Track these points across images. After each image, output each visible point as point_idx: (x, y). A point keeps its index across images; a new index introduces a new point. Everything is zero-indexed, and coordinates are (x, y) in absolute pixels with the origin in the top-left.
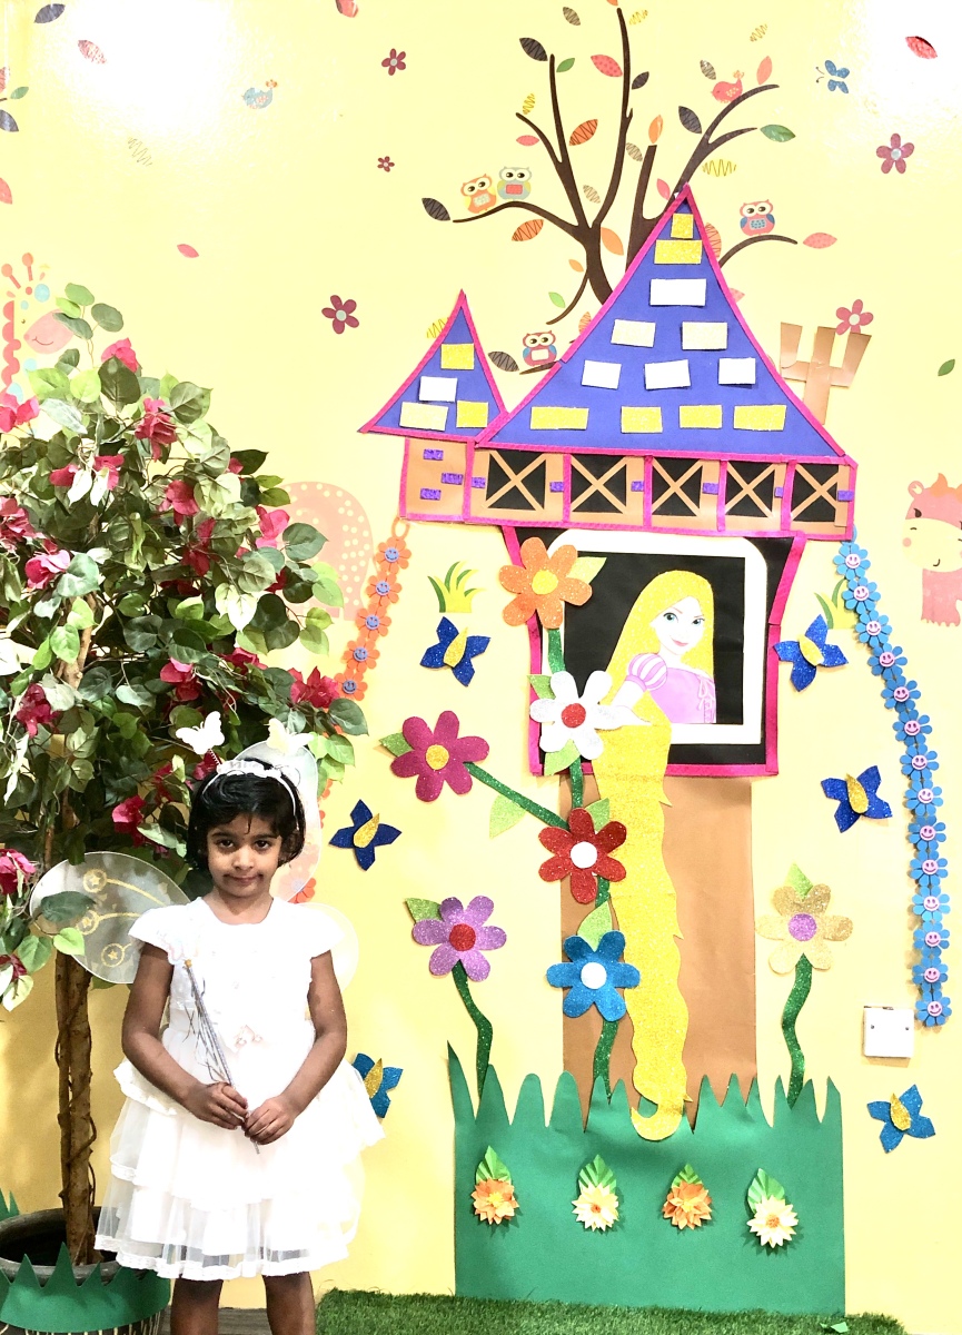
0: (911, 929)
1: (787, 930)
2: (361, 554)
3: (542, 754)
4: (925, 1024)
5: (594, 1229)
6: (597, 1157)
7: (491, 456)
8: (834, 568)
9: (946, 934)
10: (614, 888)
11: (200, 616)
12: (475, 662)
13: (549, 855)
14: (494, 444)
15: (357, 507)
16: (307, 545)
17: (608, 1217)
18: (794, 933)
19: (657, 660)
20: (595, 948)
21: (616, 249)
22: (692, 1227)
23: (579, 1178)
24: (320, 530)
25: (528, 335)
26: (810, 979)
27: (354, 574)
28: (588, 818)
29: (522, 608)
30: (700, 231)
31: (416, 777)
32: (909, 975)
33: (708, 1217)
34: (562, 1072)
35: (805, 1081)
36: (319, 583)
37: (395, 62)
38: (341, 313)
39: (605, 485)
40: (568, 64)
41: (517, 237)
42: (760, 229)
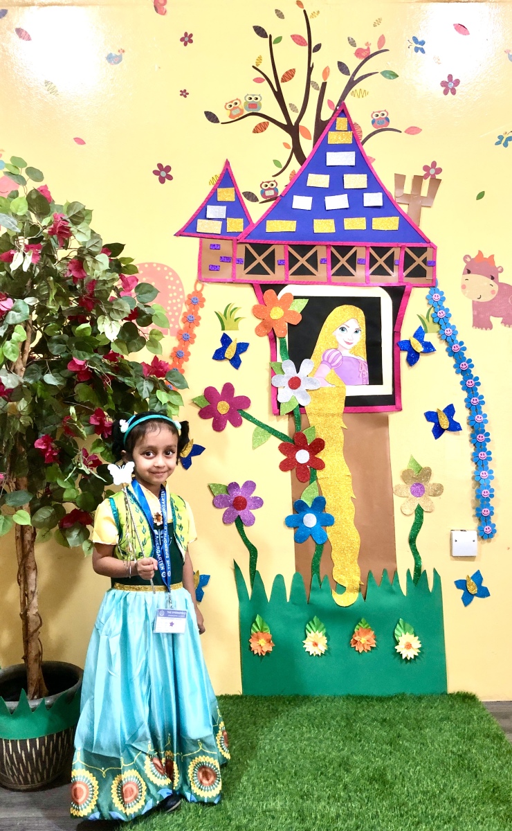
0: (474, 488)
1: (409, 492)
2: (179, 300)
3: (279, 404)
4: (482, 537)
5: (314, 655)
6: (315, 617)
7: (246, 248)
8: (426, 302)
9: (492, 490)
10: (319, 474)
11: (90, 334)
12: (242, 356)
13: (283, 457)
14: (248, 241)
15: (176, 276)
16: (148, 295)
17: (322, 648)
18: (413, 493)
19: (338, 352)
20: (310, 506)
21: (307, 136)
22: (366, 651)
23: (306, 628)
24: (155, 287)
25: (263, 182)
26: (422, 518)
27: (176, 311)
28: (304, 437)
29: (266, 327)
30: (351, 126)
31: (212, 419)
32: (473, 512)
33: (374, 646)
34: (294, 572)
35: (422, 571)
36: (156, 315)
37: (187, 39)
38: (163, 173)
39: (306, 261)
40: (279, 40)
41: (255, 131)
42: (382, 124)
